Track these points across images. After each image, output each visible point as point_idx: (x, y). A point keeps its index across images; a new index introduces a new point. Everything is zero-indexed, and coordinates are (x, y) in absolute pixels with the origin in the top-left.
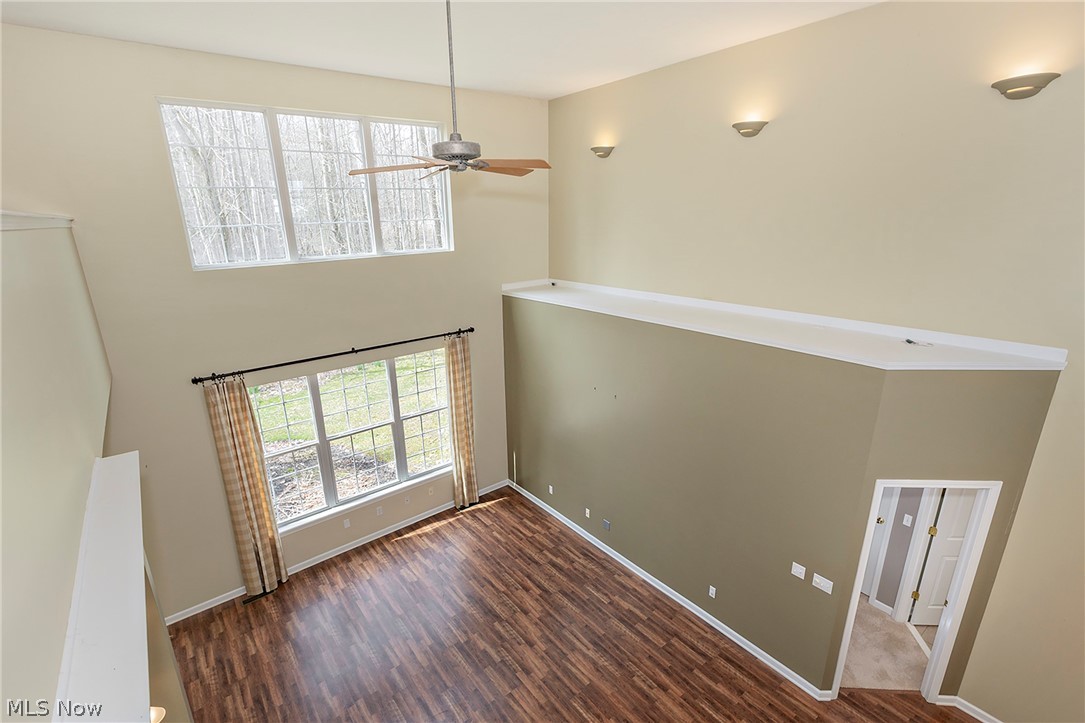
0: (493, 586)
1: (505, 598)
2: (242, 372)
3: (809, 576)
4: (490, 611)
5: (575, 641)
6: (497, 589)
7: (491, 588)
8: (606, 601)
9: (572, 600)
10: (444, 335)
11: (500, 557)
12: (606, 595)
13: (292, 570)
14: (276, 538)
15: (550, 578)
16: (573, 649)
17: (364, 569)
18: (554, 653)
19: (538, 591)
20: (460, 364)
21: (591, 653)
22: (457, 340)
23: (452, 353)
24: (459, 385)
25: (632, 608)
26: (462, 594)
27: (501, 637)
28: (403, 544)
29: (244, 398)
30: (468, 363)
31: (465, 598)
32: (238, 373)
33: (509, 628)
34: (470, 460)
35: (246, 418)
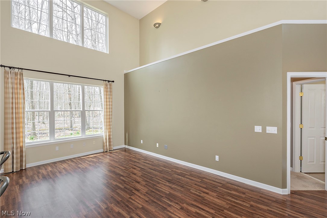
0: (119, 168)
1: (125, 171)
2: (22, 69)
3: (264, 129)
4: (118, 174)
5: (159, 181)
6: (121, 169)
7: (118, 168)
8: (170, 170)
9: (155, 171)
10: (104, 80)
11: (122, 161)
12: (170, 169)
13: (28, 166)
14: (24, 147)
15: (144, 166)
16: (159, 183)
17: (62, 165)
18: (150, 185)
19: (139, 169)
20: (109, 92)
21: (167, 184)
22: (108, 83)
23: (106, 88)
24: (108, 100)
25: (182, 172)
26: (105, 170)
27: (124, 181)
28: (80, 160)
29: (21, 79)
30: (111, 93)
31: (107, 171)
32: (21, 69)
33: (127, 178)
34: (110, 132)
35: (20, 89)
